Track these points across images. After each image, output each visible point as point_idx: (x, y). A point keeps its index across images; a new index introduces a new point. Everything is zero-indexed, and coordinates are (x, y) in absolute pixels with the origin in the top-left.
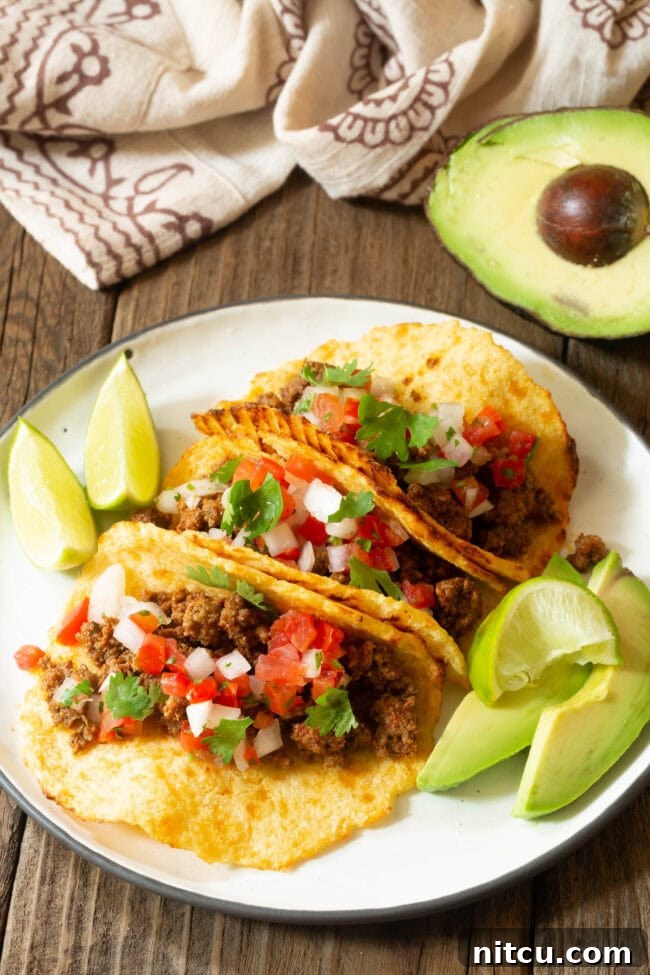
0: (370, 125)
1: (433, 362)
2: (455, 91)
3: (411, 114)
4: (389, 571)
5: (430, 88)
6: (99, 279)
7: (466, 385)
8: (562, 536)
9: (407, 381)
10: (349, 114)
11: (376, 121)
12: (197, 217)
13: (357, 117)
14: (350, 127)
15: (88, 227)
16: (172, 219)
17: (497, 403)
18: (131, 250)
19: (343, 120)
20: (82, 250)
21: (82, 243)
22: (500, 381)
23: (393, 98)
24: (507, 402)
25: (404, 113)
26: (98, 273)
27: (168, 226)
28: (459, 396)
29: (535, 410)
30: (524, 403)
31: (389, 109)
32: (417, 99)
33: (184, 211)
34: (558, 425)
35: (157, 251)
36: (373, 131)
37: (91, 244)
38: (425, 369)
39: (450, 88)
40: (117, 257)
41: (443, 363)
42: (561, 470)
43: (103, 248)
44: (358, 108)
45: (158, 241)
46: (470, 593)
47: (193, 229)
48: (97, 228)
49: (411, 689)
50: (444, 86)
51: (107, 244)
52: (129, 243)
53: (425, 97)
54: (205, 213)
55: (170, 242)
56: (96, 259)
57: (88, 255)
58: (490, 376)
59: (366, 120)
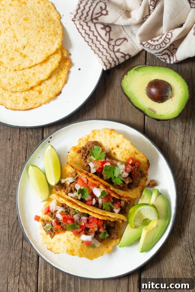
0: (151, 46)
1: (118, 146)
2: (172, 41)
3: (161, 45)
4: (111, 202)
5: (166, 39)
6: (106, 69)
7: (125, 153)
8: (147, 179)
9: (112, 149)
10: (147, 42)
11: (153, 45)
12: (128, 54)
13: (149, 44)
14: (147, 45)
15: (104, 56)
16: (123, 55)
17: (132, 156)
18: (114, 62)
19: (146, 44)
20: (103, 62)
21: (103, 60)
22: (133, 152)
23: (158, 41)
24: (134, 156)
25: (159, 44)
26: (106, 67)
27: (122, 57)
28: (124, 155)
29: (140, 157)
30: (138, 156)
31: (156, 43)
32: (163, 41)
33: (126, 53)
34: (145, 158)
35: (119, 62)
36: (152, 47)
37: (105, 61)
38: (116, 147)
39: (171, 40)
40: (111, 64)
41: (120, 147)
42: (146, 166)
43: (108, 62)
44: (149, 41)
45: (119, 60)
46: (128, 202)
47: (127, 57)
48: (106, 57)
49: (116, 227)
50: (170, 39)
51: (109, 61)
52: (113, 60)
53: (165, 41)
54: (130, 54)
55: (122, 60)
56: (106, 64)
57: (104, 63)
58: (130, 152)
59: (151, 45)
